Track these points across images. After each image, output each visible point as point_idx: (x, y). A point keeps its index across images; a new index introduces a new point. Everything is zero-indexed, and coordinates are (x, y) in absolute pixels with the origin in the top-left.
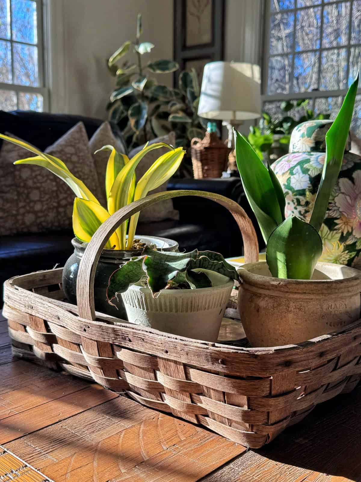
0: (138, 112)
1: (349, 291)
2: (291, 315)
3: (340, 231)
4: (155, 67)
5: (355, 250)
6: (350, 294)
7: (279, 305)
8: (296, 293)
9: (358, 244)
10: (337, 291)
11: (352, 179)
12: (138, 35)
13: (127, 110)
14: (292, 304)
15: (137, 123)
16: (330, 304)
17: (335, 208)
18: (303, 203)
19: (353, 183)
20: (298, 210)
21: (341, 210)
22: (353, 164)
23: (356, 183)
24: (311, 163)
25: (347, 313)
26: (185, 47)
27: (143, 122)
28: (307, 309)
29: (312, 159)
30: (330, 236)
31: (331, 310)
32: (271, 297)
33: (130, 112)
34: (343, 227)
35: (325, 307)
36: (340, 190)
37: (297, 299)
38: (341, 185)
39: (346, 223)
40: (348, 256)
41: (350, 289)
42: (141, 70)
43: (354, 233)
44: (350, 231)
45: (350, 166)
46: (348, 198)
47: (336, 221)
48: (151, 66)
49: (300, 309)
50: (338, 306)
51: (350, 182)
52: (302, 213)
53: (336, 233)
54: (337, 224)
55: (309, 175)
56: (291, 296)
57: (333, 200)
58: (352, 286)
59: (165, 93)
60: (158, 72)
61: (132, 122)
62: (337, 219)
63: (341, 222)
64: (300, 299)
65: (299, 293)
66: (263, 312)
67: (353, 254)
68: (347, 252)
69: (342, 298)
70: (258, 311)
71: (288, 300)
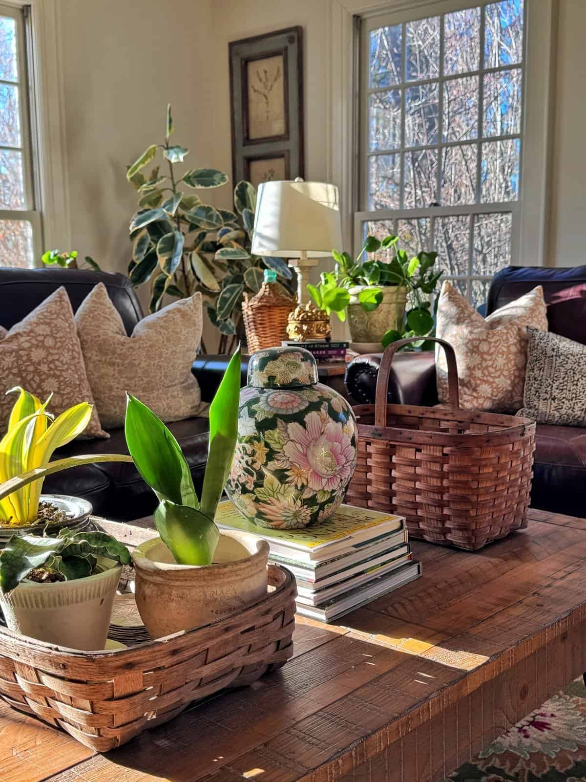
0: (171, 245)
1: (237, 575)
2: (174, 604)
3: (293, 484)
4: (194, 181)
5: (317, 504)
6: (239, 578)
7: (162, 593)
8: (177, 580)
9: (318, 497)
10: (222, 576)
11: (303, 424)
12: (168, 135)
13: (156, 242)
14: (174, 592)
15: (169, 262)
16: (214, 589)
17: (284, 458)
18: (249, 452)
19: (305, 428)
20: (245, 460)
21: (291, 460)
22: (307, 404)
23: (308, 429)
24: (260, 404)
25: (236, 598)
26: (248, 141)
27: (177, 261)
28: (189, 597)
29: (262, 398)
30: (282, 489)
31: (216, 597)
32: (156, 584)
33: (159, 246)
34: (296, 479)
35: (208, 594)
36: (289, 437)
37: (179, 586)
38: (289, 431)
39: (299, 475)
40: (309, 511)
41: (239, 572)
42: (174, 185)
43: (310, 485)
44: (305, 483)
45: (303, 408)
46: (299, 446)
47: (286, 473)
48: (188, 179)
49: (182, 598)
50: (225, 591)
51: (301, 427)
52: (249, 463)
53: (289, 486)
54: (288, 476)
55: (256, 419)
56: (173, 583)
57: (282, 448)
58: (240, 569)
59: (210, 217)
60: (199, 187)
61: (162, 261)
62: (287, 470)
63: (293, 473)
64: (182, 586)
65: (180, 580)
66: (148, 600)
67: (316, 508)
68: (306, 507)
69: (229, 583)
70: (144, 599)
71: (171, 587)
